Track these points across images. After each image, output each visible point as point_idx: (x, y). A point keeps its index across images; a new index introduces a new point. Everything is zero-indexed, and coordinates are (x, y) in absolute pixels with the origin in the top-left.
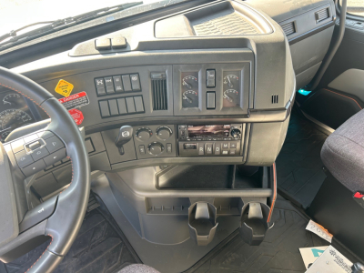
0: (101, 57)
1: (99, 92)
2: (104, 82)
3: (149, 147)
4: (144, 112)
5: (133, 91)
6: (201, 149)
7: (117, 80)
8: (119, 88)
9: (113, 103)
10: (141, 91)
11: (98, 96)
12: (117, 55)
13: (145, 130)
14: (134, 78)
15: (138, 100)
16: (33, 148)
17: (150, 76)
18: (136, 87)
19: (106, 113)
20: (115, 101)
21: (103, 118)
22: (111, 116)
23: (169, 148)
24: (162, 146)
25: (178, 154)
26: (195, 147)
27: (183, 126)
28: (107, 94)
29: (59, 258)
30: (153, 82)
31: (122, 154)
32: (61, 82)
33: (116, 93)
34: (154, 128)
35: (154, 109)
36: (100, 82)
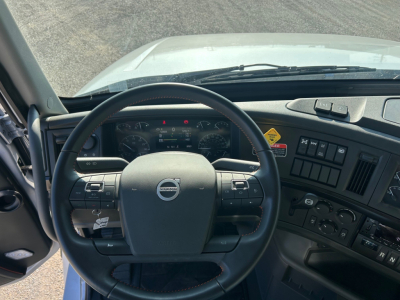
0: (316, 118)
1: (300, 151)
2: (309, 143)
3: (322, 223)
4: (335, 187)
5: (333, 162)
6: (382, 255)
7: (323, 146)
8: (321, 154)
9: (308, 165)
10: (342, 165)
11: (297, 153)
12: (333, 122)
13: (326, 204)
14: (341, 151)
15: (335, 173)
16: (238, 186)
17: (360, 155)
18: (339, 159)
19: (296, 171)
20: (310, 164)
21: (291, 174)
22: (300, 176)
23: (344, 234)
24: (336, 227)
25: (351, 245)
26: (375, 248)
27: (373, 221)
28: (306, 155)
29: (223, 292)
30: (359, 161)
31: (291, 215)
32: (272, 131)
33: (316, 157)
34: (337, 206)
35: (348, 189)
36: (304, 142)
